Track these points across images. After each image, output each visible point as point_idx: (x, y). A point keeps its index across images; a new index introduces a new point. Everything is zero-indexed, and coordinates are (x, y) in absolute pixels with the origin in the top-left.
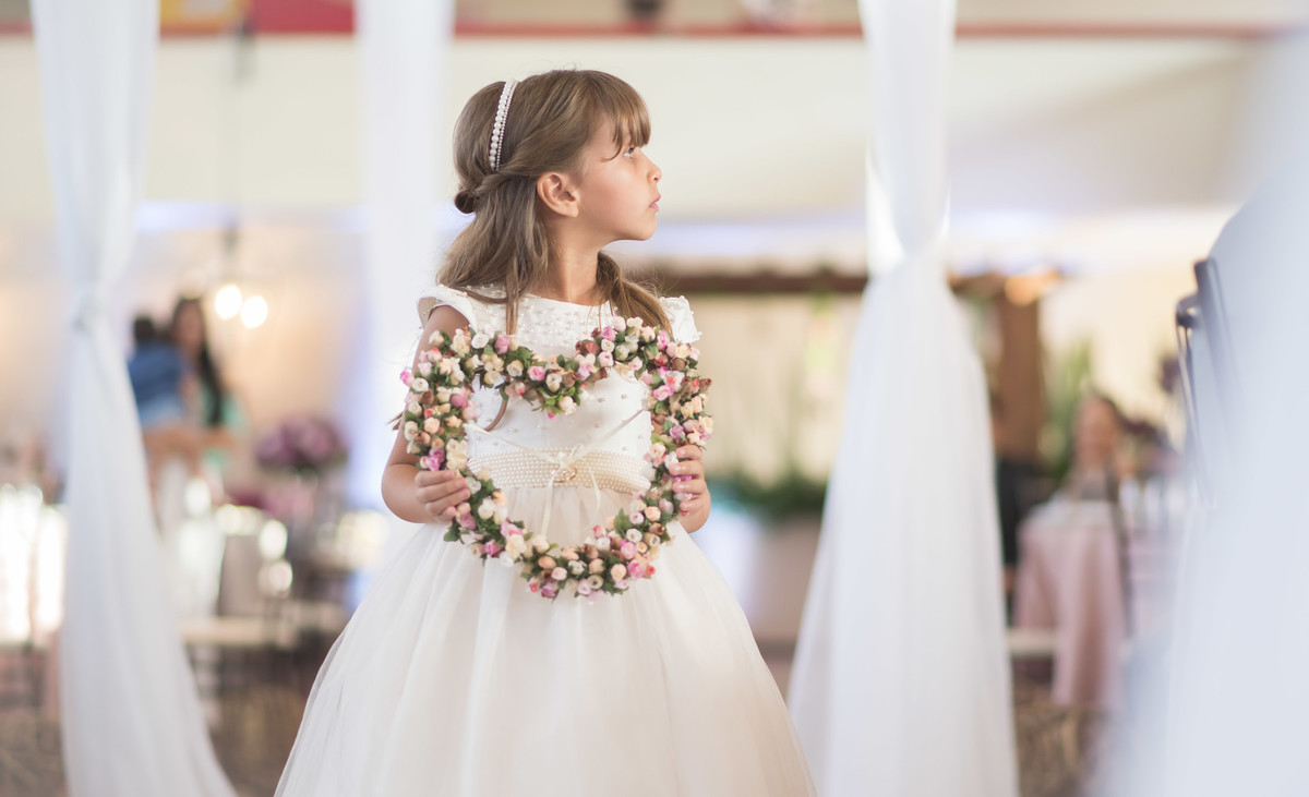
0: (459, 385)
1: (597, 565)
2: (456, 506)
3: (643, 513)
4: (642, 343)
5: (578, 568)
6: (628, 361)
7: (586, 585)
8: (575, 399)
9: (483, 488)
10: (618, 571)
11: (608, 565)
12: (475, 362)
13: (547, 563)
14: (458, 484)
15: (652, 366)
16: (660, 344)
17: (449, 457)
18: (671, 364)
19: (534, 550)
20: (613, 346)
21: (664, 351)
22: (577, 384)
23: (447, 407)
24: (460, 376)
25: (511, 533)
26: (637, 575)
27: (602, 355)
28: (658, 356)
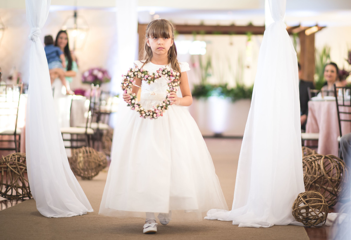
0: (132, 78)
1: (151, 114)
2: (128, 101)
3: (162, 104)
4: (168, 72)
5: (148, 114)
6: (165, 75)
7: (149, 117)
8: (153, 82)
9: (133, 98)
10: (155, 115)
11: (153, 114)
12: (136, 73)
13: (143, 112)
14: (129, 96)
15: (170, 76)
16: (171, 72)
17: (127, 91)
18: (173, 76)
19: (141, 110)
20: (162, 72)
21: (172, 73)
22: (154, 79)
23: (129, 82)
24: (132, 76)
25: (136, 106)
26: (159, 116)
27: (160, 74)
28: (170, 74)
